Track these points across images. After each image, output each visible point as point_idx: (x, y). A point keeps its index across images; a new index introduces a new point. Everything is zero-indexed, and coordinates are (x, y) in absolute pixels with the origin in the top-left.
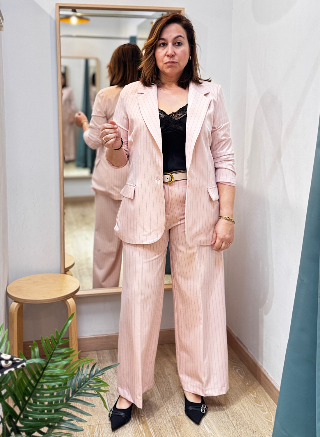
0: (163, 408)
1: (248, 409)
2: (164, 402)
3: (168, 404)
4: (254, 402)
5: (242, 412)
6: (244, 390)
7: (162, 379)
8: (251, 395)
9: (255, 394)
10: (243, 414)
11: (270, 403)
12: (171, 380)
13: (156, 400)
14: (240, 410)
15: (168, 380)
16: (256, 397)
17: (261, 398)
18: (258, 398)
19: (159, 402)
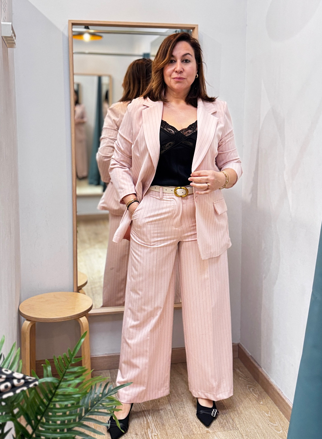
0: (177, 427)
1: (263, 428)
2: (177, 421)
3: (182, 423)
4: (268, 421)
5: (256, 431)
6: (258, 409)
7: (176, 398)
8: (266, 414)
9: (270, 413)
10: (258, 433)
11: (284, 422)
12: (185, 398)
13: (169, 419)
14: (254, 429)
15: (182, 399)
16: (270, 416)
17: (275, 417)
18: (272, 417)
19: (172, 421)
